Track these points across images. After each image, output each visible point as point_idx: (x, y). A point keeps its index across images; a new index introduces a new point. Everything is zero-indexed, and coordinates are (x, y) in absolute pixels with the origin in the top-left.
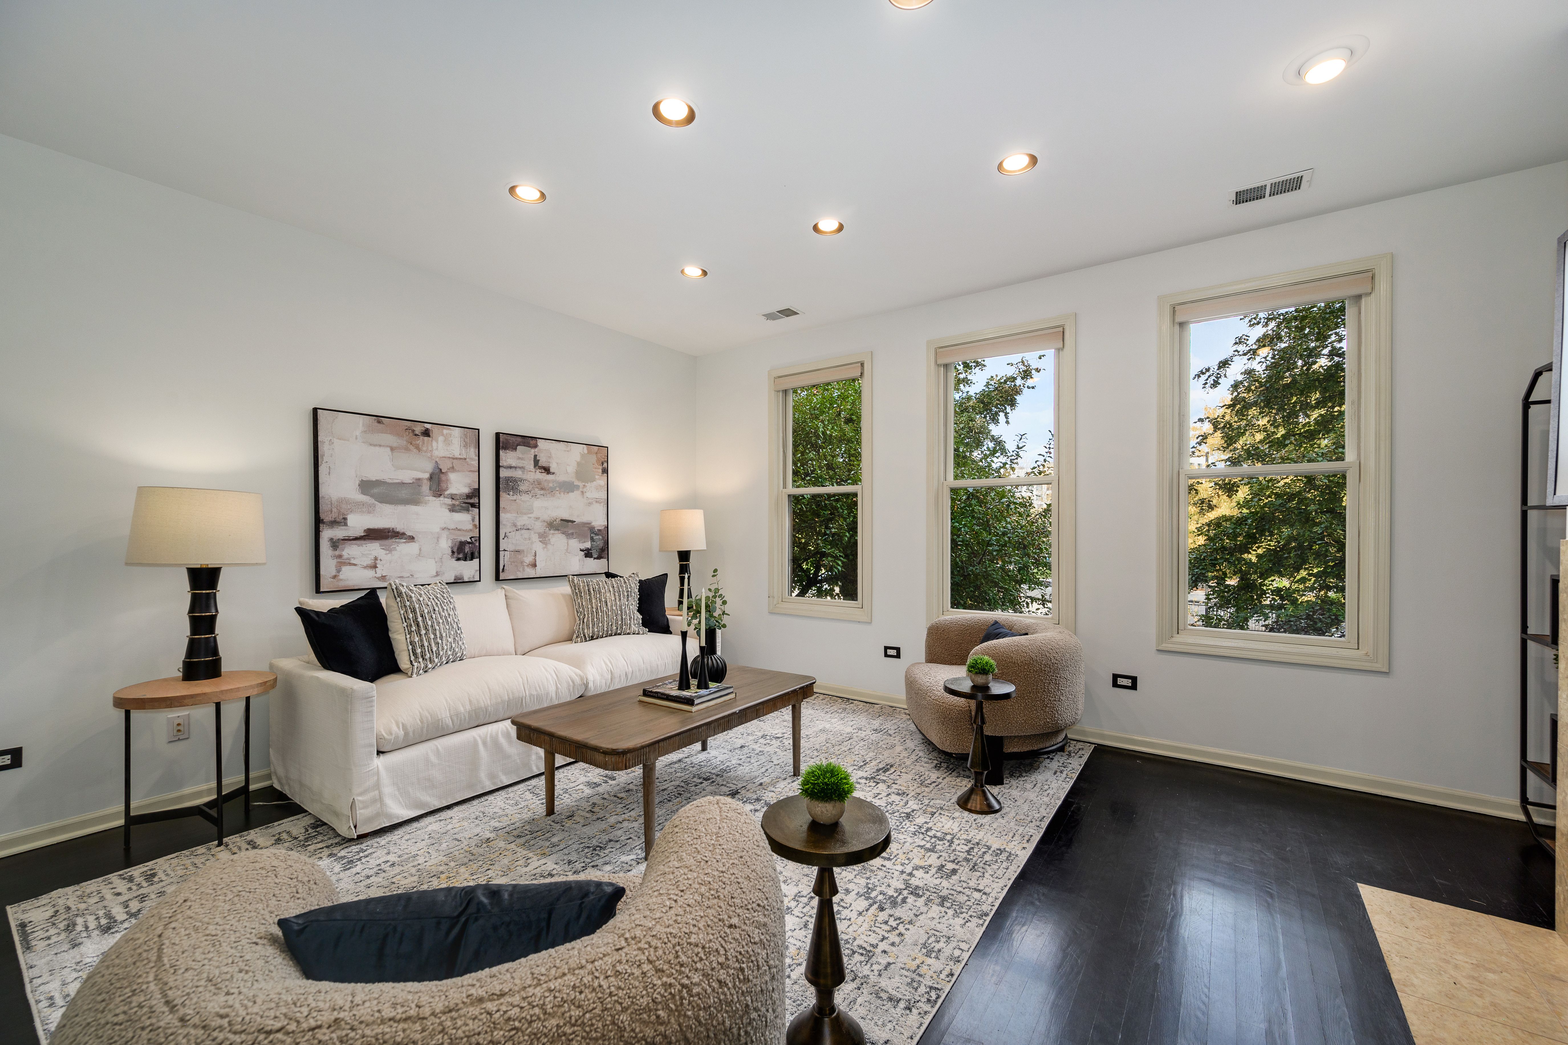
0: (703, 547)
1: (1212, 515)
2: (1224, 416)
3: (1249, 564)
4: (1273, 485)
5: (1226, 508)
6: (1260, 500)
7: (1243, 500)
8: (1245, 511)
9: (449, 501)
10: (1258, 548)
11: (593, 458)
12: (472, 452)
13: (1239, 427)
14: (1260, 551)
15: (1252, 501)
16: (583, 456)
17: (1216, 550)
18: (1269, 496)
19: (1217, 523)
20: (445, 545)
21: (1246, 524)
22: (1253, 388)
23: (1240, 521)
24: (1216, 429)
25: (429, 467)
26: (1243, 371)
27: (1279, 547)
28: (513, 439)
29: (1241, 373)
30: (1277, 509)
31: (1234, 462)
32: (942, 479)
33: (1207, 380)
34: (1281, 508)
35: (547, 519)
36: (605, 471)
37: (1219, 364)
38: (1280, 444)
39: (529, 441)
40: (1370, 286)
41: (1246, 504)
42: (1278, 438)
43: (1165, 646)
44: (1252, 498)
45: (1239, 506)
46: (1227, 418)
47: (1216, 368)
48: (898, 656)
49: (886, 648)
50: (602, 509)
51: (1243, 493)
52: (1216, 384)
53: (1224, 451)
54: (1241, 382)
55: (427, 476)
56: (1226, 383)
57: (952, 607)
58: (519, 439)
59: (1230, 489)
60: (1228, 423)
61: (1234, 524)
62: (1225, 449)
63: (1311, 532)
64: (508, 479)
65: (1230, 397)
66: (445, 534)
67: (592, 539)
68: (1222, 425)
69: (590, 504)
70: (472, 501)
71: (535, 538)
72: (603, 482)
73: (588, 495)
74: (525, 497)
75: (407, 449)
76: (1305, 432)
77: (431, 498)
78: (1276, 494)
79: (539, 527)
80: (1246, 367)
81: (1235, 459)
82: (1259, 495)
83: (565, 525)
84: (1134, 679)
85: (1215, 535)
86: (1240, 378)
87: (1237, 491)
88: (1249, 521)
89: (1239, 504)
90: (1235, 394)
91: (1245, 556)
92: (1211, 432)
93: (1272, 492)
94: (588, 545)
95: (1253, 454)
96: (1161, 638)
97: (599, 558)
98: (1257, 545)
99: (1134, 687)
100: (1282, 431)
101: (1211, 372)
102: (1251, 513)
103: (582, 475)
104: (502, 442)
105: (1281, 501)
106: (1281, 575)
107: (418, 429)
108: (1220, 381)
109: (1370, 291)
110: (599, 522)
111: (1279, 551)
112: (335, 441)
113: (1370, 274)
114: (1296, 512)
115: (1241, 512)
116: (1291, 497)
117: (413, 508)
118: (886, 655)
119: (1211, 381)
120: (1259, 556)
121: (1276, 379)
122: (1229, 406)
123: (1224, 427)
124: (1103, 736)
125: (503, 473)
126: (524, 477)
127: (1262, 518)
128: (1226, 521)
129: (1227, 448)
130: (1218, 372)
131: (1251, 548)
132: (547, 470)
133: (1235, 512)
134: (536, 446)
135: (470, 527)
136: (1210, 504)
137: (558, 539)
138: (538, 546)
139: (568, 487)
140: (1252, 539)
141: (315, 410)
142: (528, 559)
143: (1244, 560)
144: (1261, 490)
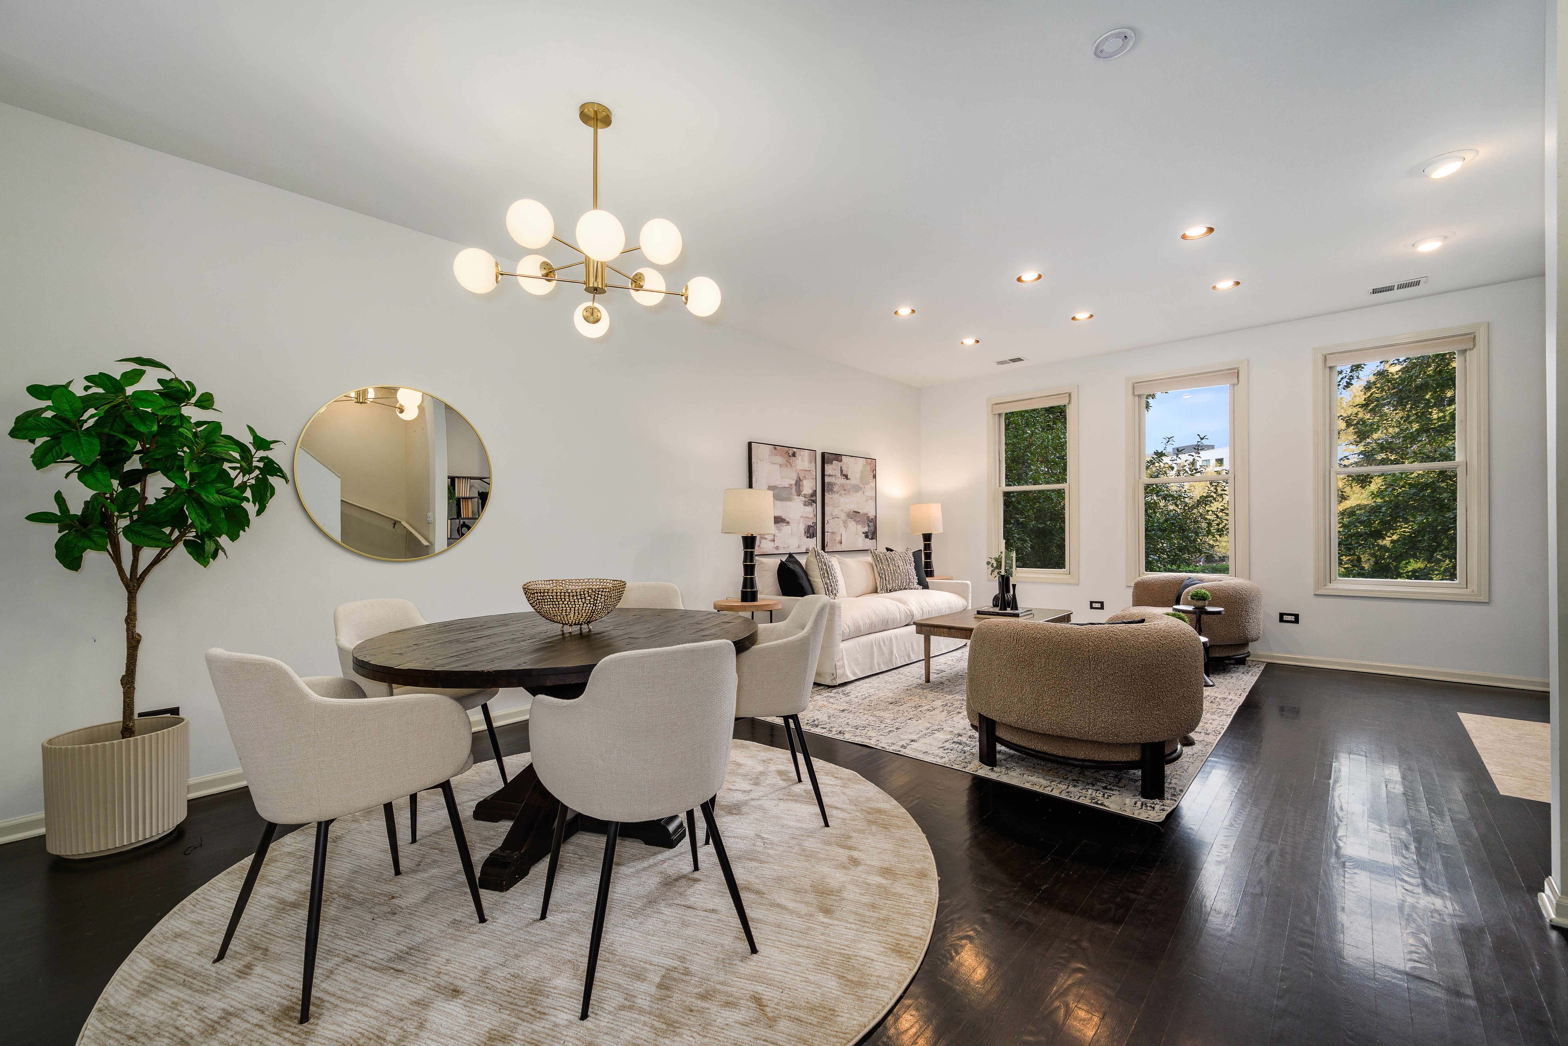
0: (941, 531)
1: (1347, 504)
2: (1357, 414)
3: (1384, 548)
4: (1406, 476)
5: (1359, 497)
6: (1395, 489)
7: (1376, 490)
8: (1379, 500)
9: (803, 499)
10: (1393, 534)
11: (868, 468)
12: (813, 465)
13: (1372, 424)
14: (1395, 537)
15: (1386, 491)
16: (863, 466)
17: (1351, 536)
18: (1403, 486)
19: (1351, 512)
20: (802, 528)
21: (1380, 512)
22: (1386, 388)
23: (1375, 510)
24: (1349, 425)
25: (795, 477)
26: (1376, 372)
27: (1414, 533)
28: (831, 456)
29: (1374, 375)
30: (1410, 498)
31: (1368, 457)
32: (1137, 477)
33: (1340, 382)
34: (1414, 497)
35: (847, 511)
36: (875, 477)
37: (1352, 367)
38: (1413, 438)
39: (838, 457)
40: (1472, 344)
41: (1380, 493)
42: (1412, 433)
43: (1321, 592)
44: (1386, 488)
45: (1374, 495)
46: (1360, 415)
47: (1349, 371)
48: (1102, 608)
49: (1091, 603)
50: (872, 503)
51: (1376, 485)
52: (1349, 385)
53: (1357, 445)
54: (1374, 383)
55: (794, 482)
56: (1358, 385)
57: (1146, 571)
58: (834, 456)
59: (1363, 480)
60: (1361, 420)
61: (1369, 512)
62: (1357, 443)
63: (1444, 517)
64: (829, 483)
65: (1363, 397)
66: (802, 520)
67: (869, 526)
68: (1355, 422)
69: (867, 500)
70: (813, 499)
71: (841, 524)
72: (873, 485)
73: (866, 494)
74: (836, 496)
75: (786, 465)
76: (1439, 426)
77: (796, 497)
78: (1410, 484)
79: (843, 516)
80: (1379, 369)
81: (1368, 452)
82: (1393, 485)
83: (855, 515)
84: (1297, 616)
85: (1349, 522)
86: (1372, 379)
87: (1371, 482)
88: (1384, 509)
89: (1373, 493)
90: (1369, 394)
91: (1380, 542)
92: (1343, 428)
93: (1406, 483)
94: (866, 529)
95: (1387, 448)
96: (1317, 586)
97: (872, 539)
98: (1391, 531)
99: (1296, 621)
100: (1416, 426)
101: (1344, 375)
102: (1385, 501)
103: (863, 480)
104: (826, 458)
105: (1414, 491)
106: (1414, 556)
107: (791, 453)
108: (1353, 382)
109: (1472, 347)
110: (872, 514)
111: (1414, 537)
112: (759, 461)
113: (1472, 336)
114: (1429, 499)
115: (1375, 502)
116: (1426, 486)
117: (788, 503)
118: (1092, 607)
119: (1344, 383)
120: (1392, 542)
121: (1408, 383)
122: (1362, 406)
123: (1358, 423)
124: (1273, 657)
125: (827, 480)
126: (836, 482)
127: (1397, 506)
128: (1360, 509)
129: (1360, 442)
130: (1350, 374)
131: (1386, 535)
132: (846, 477)
133: (1370, 502)
134: (841, 461)
135: (813, 516)
136: (1342, 495)
137: (852, 524)
138: (842, 530)
139: (857, 489)
140: (1388, 526)
141: (750, 444)
142: (838, 539)
143: (1378, 545)
144: (1395, 481)
